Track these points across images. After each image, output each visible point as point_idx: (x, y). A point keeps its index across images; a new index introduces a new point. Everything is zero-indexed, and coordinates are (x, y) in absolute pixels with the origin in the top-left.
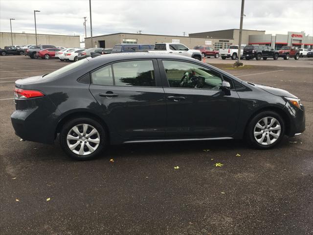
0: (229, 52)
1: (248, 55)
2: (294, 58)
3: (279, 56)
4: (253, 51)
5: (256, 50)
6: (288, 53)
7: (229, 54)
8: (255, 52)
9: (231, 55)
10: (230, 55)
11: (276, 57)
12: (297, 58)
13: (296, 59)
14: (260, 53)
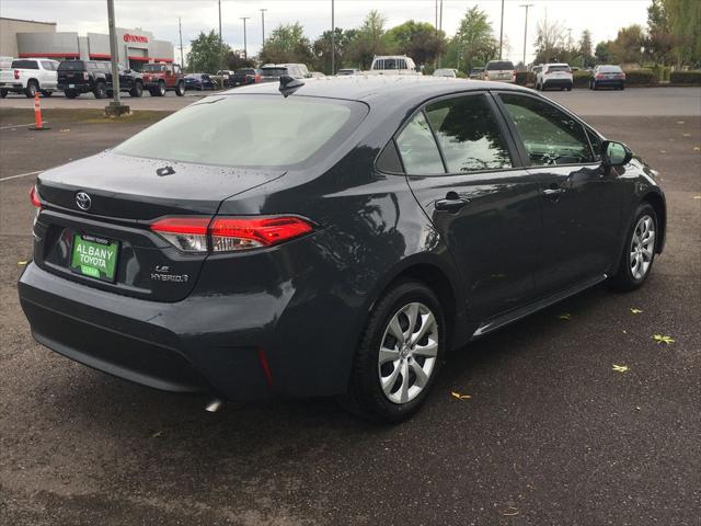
0: (17, 77)
1: (72, 86)
2: (174, 93)
3: (145, 88)
4: (86, 74)
5: (91, 73)
6: (161, 80)
7: (17, 81)
8: (90, 77)
9: (25, 86)
10: (20, 85)
11: (139, 91)
12: (182, 92)
13: (179, 94)
14: (100, 80)
